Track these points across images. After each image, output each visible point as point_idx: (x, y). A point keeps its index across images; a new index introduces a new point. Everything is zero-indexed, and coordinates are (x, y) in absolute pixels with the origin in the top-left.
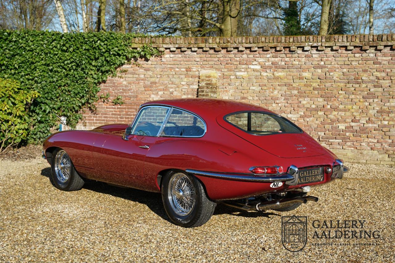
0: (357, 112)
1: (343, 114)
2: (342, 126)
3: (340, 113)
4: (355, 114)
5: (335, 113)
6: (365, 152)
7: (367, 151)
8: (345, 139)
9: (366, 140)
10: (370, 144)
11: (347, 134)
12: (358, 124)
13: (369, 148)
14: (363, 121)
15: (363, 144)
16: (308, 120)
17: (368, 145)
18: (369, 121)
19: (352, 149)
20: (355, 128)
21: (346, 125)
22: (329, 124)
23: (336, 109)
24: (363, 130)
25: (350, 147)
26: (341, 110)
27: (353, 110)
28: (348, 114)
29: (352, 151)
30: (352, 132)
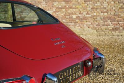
0: (81, 9)
1: (75, 10)
2: (74, 17)
3: (73, 10)
4: (80, 10)
5: (71, 10)
6: (85, 29)
7: (86, 29)
8: (76, 23)
9: (86, 23)
10: (88, 25)
11: (77, 20)
12: (82, 15)
13: (87, 27)
14: (84, 13)
15: (85, 25)
16: (57, 13)
17: (87, 26)
18: (87, 14)
19: (79, 28)
20: (81, 17)
21: (76, 16)
22: (68, 15)
23: (71, 8)
24: (85, 18)
25: (78, 27)
26: (74, 8)
27: (79, 8)
28: (77, 10)
29: (79, 29)
30: (79, 19)
